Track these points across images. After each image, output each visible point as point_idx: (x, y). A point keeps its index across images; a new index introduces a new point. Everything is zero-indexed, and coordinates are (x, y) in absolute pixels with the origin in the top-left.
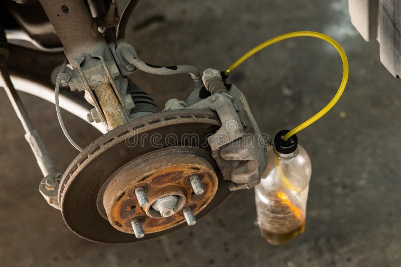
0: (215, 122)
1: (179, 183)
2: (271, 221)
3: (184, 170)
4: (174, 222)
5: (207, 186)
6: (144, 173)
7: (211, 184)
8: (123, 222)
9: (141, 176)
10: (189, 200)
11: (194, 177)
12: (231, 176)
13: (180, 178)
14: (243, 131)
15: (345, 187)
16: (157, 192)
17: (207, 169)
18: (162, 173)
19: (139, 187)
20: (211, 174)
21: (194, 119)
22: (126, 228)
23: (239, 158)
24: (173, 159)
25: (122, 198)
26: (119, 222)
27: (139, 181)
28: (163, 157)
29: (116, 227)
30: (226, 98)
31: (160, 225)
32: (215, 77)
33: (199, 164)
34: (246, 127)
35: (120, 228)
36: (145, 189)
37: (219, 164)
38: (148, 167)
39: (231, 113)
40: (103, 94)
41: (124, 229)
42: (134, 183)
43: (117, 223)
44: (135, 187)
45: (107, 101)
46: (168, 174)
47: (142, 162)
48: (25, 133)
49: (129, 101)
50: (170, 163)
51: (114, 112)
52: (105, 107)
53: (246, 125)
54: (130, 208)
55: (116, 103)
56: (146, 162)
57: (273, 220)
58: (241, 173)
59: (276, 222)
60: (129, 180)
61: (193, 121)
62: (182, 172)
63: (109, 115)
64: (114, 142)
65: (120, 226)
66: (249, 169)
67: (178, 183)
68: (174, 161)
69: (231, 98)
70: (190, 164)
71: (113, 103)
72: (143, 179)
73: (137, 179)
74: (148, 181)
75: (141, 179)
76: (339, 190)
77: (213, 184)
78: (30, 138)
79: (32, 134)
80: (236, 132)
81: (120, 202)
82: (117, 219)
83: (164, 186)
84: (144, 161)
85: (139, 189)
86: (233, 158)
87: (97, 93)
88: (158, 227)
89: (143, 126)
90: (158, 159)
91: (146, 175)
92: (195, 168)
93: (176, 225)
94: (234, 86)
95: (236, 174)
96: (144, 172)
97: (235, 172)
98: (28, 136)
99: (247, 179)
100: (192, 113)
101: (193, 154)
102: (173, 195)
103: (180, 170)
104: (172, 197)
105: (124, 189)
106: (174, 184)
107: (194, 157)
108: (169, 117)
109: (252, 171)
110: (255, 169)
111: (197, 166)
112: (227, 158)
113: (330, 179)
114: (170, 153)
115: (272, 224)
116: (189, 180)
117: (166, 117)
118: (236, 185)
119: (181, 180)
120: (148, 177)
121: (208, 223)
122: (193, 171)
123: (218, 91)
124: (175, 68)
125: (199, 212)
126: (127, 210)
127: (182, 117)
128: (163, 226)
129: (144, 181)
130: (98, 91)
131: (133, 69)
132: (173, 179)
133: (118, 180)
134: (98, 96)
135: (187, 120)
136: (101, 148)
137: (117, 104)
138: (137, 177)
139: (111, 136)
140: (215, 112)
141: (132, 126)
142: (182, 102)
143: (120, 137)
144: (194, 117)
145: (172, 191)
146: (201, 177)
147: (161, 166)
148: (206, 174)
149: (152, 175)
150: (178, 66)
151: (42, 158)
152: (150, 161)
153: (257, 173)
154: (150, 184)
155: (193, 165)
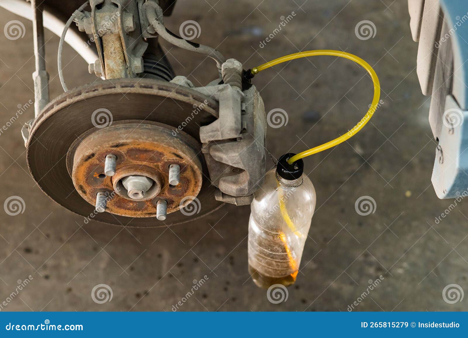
0: (212, 111)
1: (157, 166)
2: (258, 255)
3: (165, 153)
4: (146, 212)
5: (189, 182)
6: (120, 140)
7: (193, 182)
8: (88, 189)
9: (115, 141)
10: (166, 192)
11: (174, 166)
12: (218, 183)
13: (159, 161)
14: (239, 132)
15: (379, 269)
16: (131, 168)
17: (191, 161)
18: (139, 146)
19: (112, 154)
20: (194, 169)
21: (189, 99)
22: (90, 198)
23: (227, 161)
24: (157, 136)
25: (90, 160)
26: (84, 187)
27: (112, 147)
28: (147, 131)
29: (80, 192)
30: (236, 92)
31: (129, 209)
32: (234, 68)
33: (183, 152)
34: (244, 129)
35: (84, 195)
36: (118, 158)
37: (208, 163)
38: (126, 135)
39: (233, 108)
40: (110, 45)
41: (88, 198)
42: (106, 146)
43: (81, 188)
44: (107, 152)
45: (111, 54)
46: (146, 151)
47: (123, 128)
48: (35, 70)
49: (137, 64)
50: (151, 139)
51: (115, 68)
52: (108, 59)
53: (246, 127)
54: (97, 175)
55: (120, 59)
56: (127, 129)
57: (260, 254)
58: (229, 182)
59: (263, 258)
60: (102, 141)
61: (188, 101)
62: (161, 154)
63: (109, 69)
64: (96, 93)
65: (84, 192)
66: (240, 180)
67: (155, 166)
68: (156, 138)
69: (242, 95)
70: (173, 149)
71: (118, 58)
72: (117, 146)
73: (111, 143)
74: (123, 150)
75: (115, 144)
76: (371, 271)
77: (196, 182)
78: (36, 78)
79: (40, 73)
80: (231, 130)
81: (87, 164)
82: (82, 183)
83: (139, 163)
84: (126, 128)
85: (111, 155)
86: (221, 159)
87: (104, 42)
88: (127, 211)
89: (132, 86)
90: (140, 131)
91: (121, 141)
92: (178, 156)
93: (147, 216)
94: (255, 87)
95: (224, 181)
96: (120, 138)
97: (224, 178)
98: (35, 75)
99: (234, 191)
100: (191, 94)
101: (181, 140)
102: (147, 177)
103: (160, 150)
104: (146, 179)
105: (95, 150)
106: (151, 165)
107: (181, 143)
108: (164, 88)
109: (241, 184)
110: (244, 182)
111: (180, 153)
112: (215, 156)
113: (366, 255)
114: (155, 130)
115: (258, 259)
116: (169, 167)
117: (161, 87)
118: (224, 195)
119: (160, 164)
120: (123, 145)
121: (218, 255)
122: (175, 158)
123: (231, 83)
124: (196, 45)
125: (175, 210)
126: (94, 176)
127: (177, 92)
128: (133, 212)
129: (118, 149)
130: (106, 40)
131: (153, 33)
132: (151, 160)
133: (92, 139)
134: (104, 45)
135: (181, 97)
136: (82, 94)
137: (121, 61)
138: (111, 140)
139: (97, 86)
140: (218, 102)
141: (122, 83)
142: (189, 82)
143: (105, 90)
144: (191, 98)
145: (147, 172)
146: (182, 168)
147: (140, 138)
148: (189, 167)
149: (128, 144)
150: (200, 45)
151: (40, 101)
152: (131, 130)
153: (247, 188)
154: (124, 154)
155: (175, 150)
